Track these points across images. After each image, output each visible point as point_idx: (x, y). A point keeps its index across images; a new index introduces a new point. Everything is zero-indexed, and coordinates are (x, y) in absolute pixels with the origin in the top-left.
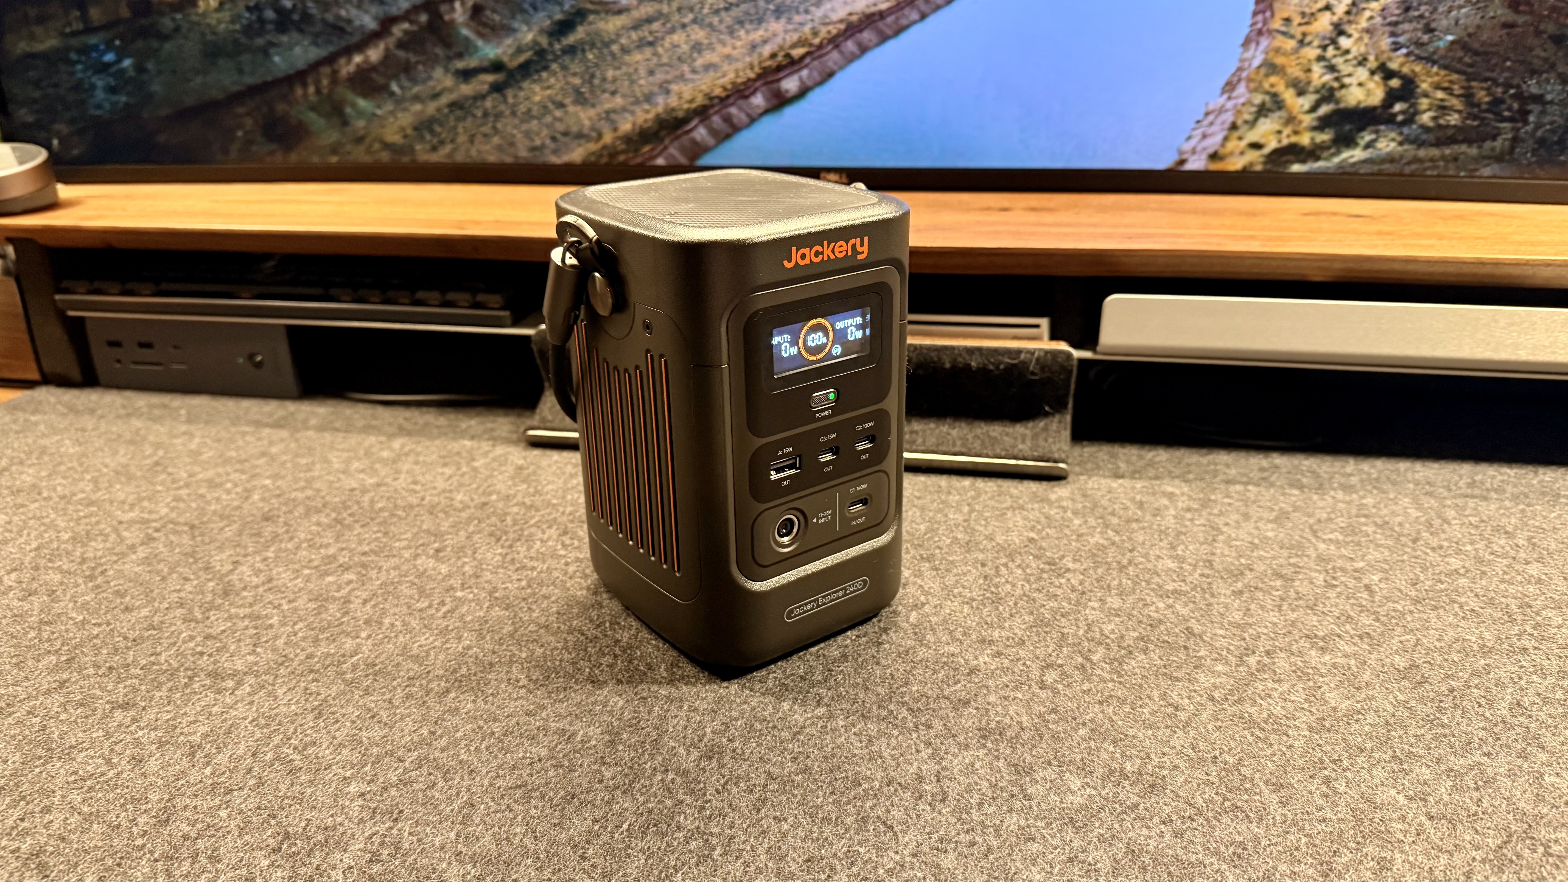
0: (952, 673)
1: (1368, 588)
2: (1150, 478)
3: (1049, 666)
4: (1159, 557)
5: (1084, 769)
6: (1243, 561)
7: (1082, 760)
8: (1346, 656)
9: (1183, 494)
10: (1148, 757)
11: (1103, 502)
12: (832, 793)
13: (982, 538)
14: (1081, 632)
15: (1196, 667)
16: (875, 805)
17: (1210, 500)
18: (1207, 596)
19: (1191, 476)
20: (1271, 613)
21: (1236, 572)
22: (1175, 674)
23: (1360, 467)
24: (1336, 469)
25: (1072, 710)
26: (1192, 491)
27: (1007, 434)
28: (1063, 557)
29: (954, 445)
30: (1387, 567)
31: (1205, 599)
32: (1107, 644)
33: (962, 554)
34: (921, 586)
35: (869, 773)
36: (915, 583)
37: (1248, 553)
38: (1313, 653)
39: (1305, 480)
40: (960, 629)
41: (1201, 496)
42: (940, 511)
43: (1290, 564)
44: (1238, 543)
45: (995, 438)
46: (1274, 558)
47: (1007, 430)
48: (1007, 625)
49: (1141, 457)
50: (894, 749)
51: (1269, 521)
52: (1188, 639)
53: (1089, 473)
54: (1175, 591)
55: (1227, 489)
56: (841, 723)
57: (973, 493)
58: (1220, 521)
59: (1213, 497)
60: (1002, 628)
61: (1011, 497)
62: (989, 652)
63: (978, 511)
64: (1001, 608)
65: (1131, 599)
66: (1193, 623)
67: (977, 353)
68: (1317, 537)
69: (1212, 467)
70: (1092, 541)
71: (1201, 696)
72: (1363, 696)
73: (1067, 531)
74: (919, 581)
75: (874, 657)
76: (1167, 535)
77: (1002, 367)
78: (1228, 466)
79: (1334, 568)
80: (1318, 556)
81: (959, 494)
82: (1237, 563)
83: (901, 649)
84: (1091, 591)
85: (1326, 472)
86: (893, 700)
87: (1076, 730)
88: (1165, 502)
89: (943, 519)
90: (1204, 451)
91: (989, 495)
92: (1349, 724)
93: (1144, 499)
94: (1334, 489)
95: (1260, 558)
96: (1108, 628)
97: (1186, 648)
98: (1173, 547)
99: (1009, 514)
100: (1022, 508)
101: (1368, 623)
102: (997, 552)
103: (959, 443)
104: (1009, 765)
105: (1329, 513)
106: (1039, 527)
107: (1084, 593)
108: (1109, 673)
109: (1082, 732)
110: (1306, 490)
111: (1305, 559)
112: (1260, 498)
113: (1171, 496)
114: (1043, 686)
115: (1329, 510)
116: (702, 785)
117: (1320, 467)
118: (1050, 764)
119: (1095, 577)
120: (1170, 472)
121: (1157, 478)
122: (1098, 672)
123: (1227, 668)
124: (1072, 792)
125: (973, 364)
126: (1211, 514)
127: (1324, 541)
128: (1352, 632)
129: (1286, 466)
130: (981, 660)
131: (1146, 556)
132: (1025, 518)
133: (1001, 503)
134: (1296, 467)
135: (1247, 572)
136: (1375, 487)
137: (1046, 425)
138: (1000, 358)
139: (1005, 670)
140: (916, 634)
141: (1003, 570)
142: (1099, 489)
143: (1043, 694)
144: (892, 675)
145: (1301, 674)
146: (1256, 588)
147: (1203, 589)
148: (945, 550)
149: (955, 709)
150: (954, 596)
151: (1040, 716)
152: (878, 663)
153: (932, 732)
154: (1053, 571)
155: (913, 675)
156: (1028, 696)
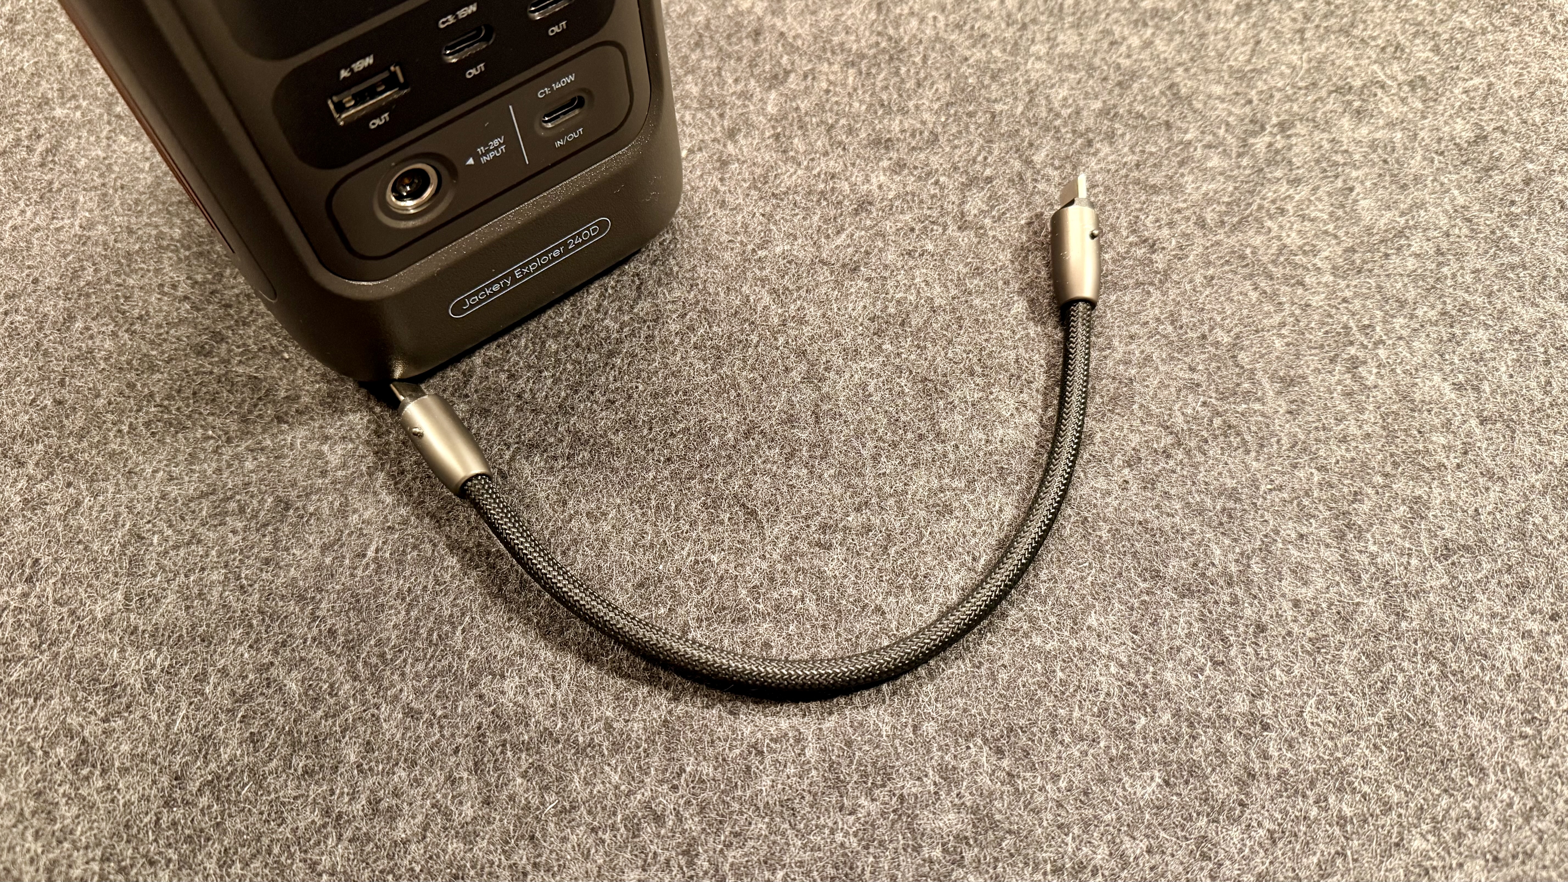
15: (1182, 163)
38: (1346, 122)
156: (943, 245)
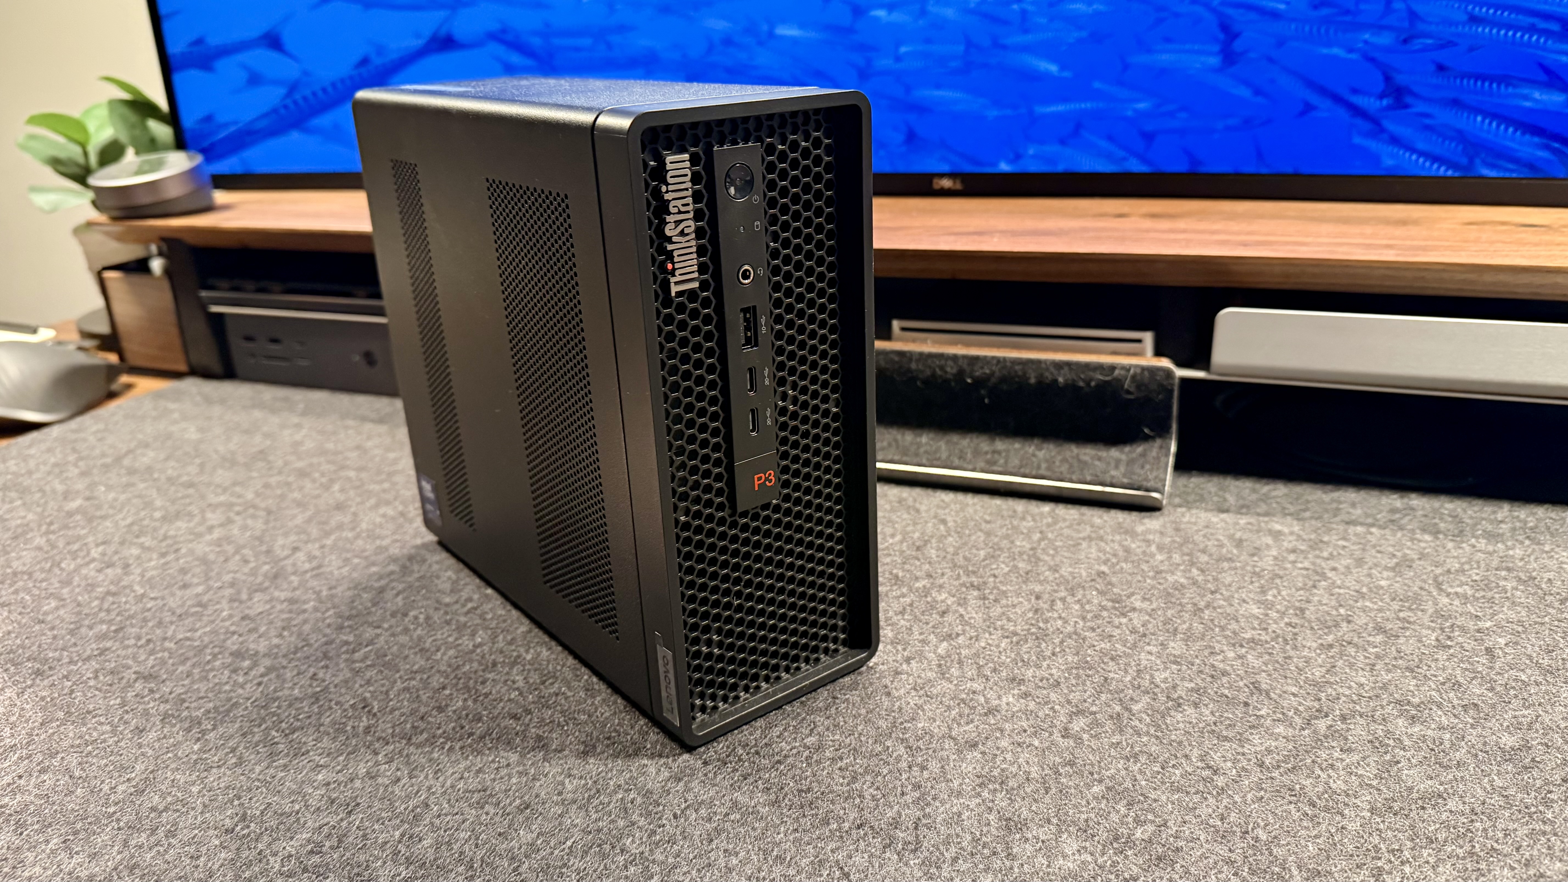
0: (967, 711)
1: (1489, 651)
2: (1259, 514)
3: (1080, 712)
4: (1244, 601)
5: (1085, 831)
6: (1342, 611)
7: (1086, 821)
8: (1441, 728)
9: (1292, 533)
10: (1165, 825)
11: (1196, 537)
12: (796, 830)
13: (1046, 568)
14: (1129, 678)
16: (837, 849)
17: (1321, 541)
18: (1288, 647)
19: (1307, 514)
20: (1361, 673)
21: (1330, 624)
22: (1225, 733)
23: (1516, 514)
24: (1483, 515)
25: (1092, 765)
26: (1303, 530)
27: (1099, 459)
28: (1133, 594)
29: (1039, 467)
30: (1520, 629)
31: (1285, 652)
32: (1155, 694)
33: (1018, 584)
34: (961, 615)
35: (842, 812)
37: (1351, 602)
39: (1442, 525)
40: (991, 665)
41: (1313, 536)
42: (1007, 537)
43: (1399, 619)
44: (1342, 591)
45: (1085, 463)
46: (1380, 610)
47: (1100, 453)
48: (1045, 664)
49: (1254, 491)
50: (878, 788)
51: (1386, 568)
52: (1252, 694)
53: (1188, 505)
54: (1253, 640)
55: (1346, 531)
57: (1050, 520)
58: (1328, 566)
59: (1326, 539)
60: (1038, 666)
61: (1092, 526)
62: (1016, 692)
63: (1049, 540)
64: (1044, 645)
65: (1197, 645)
66: (1262, 677)
67: (1066, 369)
68: (1441, 590)
69: (1334, 505)
70: (1171, 578)
71: (1249, 760)
72: (1450, 777)
73: (1145, 567)
74: (961, 610)
75: (886, 687)
76: (1260, 577)
77: (1093, 384)
78: (1353, 505)
79: (1452, 626)
80: (1436, 611)
81: (1034, 520)
82: (1334, 613)
84: (1153, 634)
85: (1471, 518)
86: (893, 735)
87: (1089, 787)
88: (1269, 540)
89: (1009, 546)
90: (1329, 487)
91: (1067, 523)
92: (1423, 808)
93: (1244, 537)
94: (1477, 538)
95: (1364, 610)
96: (1159, 677)
97: (1246, 704)
98: (1263, 592)
99: (1084, 545)
100: (1101, 539)
101: (1478, 692)
102: (1057, 585)
103: (1044, 466)
104: (1000, 820)
105: (1463, 564)
106: (1114, 560)
107: (1144, 635)
108: (1148, 725)
109: (1096, 789)
110: (1441, 536)
111: (1420, 613)
112: (1383, 542)
113: (1277, 535)
114: (1066, 733)
115: (1464, 560)
116: (661, 808)
117: (1465, 511)
118: (1049, 821)
119: (1162, 618)
120: (1284, 508)
121: (1266, 514)
122: (1135, 723)
123: (1290, 732)
124: (1065, 856)
125: (1061, 380)
126: (1318, 557)
127: (1448, 595)
128: (1456, 702)
129: (1423, 509)
130: (1004, 699)
131: (1229, 599)
132: (1100, 550)
133: (1079, 532)
134: (1435, 511)
135: (1344, 625)
136: (1528, 538)
137: (1145, 450)
138: (1091, 374)
139: (1028, 713)
140: (940, 666)
141: (1059, 605)
142: (1195, 524)
143: (1063, 743)
144: (900, 709)
145: (1377, 745)
146: (1349, 643)
147: (1285, 640)
148: (1001, 578)
149: (959, 752)
150: (995, 629)
151: (1053, 767)
154: (1115, 608)
155: (923, 710)
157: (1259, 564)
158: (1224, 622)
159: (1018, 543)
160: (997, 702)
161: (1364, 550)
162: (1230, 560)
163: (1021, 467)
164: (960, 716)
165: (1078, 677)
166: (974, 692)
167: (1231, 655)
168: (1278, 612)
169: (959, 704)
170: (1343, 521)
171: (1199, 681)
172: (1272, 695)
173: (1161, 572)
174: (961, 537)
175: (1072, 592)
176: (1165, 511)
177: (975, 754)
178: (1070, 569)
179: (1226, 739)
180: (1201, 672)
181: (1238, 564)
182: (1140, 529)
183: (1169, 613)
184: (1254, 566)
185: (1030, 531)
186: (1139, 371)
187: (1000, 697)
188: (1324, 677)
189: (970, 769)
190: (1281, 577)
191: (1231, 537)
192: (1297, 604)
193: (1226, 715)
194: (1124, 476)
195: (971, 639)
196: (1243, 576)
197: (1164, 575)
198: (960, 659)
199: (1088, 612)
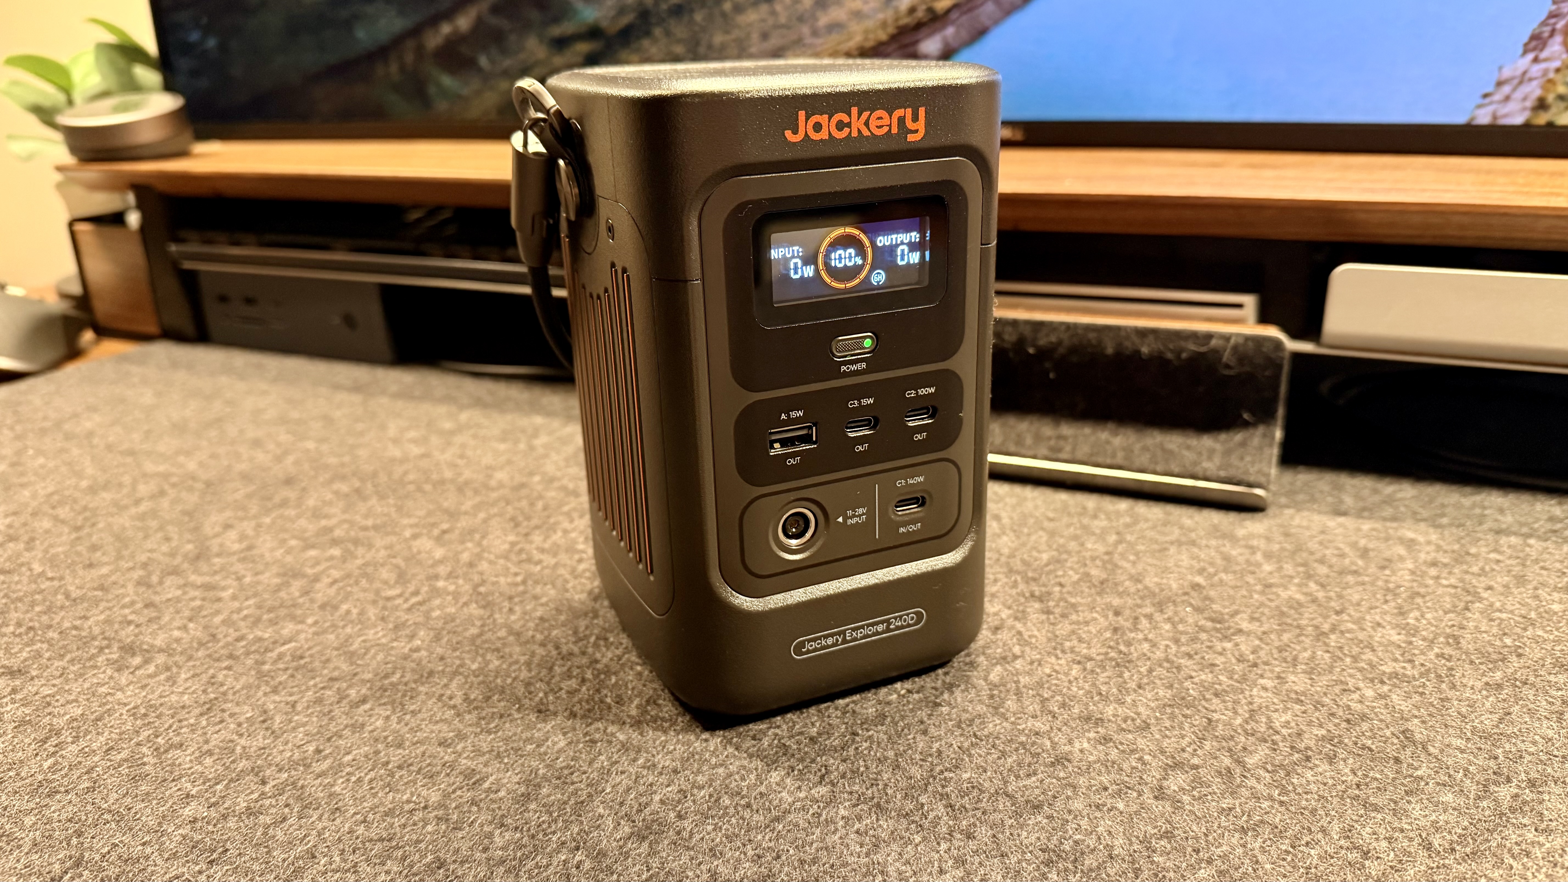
0: (1027, 759)
2: (1385, 519)
3: (1177, 766)
4: (1379, 624)
6: (1508, 641)
9: (1429, 543)
11: (1310, 545)
13: (1125, 577)
14: (1239, 721)
17: (1468, 554)
18: (1444, 686)
19: (1445, 521)
21: (1495, 656)
25: (1196, 838)
26: (1443, 539)
27: (1189, 448)
28: (1237, 613)
31: (1440, 691)
32: (1274, 743)
33: (1091, 595)
34: (1019, 633)
36: (1012, 627)
37: (1519, 630)
40: (1059, 698)
41: (1456, 547)
42: (1075, 538)
44: (1504, 616)
45: (1171, 450)
47: (1189, 442)
48: (1129, 699)
49: (1375, 491)
52: (1404, 747)
53: (1297, 505)
54: (1395, 675)
55: (1497, 542)
56: (842, 812)
57: (1128, 520)
58: (1480, 583)
59: (1473, 550)
60: (1120, 702)
61: (1181, 528)
62: (1092, 735)
63: (1129, 543)
64: (1126, 674)
65: (1324, 680)
66: (1414, 725)
67: (1151, 337)
69: (1478, 511)
70: (1284, 594)
71: (1410, 839)
73: (1250, 579)
74: (1019, 626)
75: (922, 722)
76: (1396, 595)
77: (1184, 355)
81: (1109, 519)
82: (1498, 643)
83: (965, 716)
84: (1266, 663)
86: (930, 788)
88: (1401, 551)
89: (1078, 548)
90: (1468, 490)
91: (1150, 524)
93: (1371, 546)
95: (1537, 640)
96: (1279, 720)
97: (1397, 760)
98: (1402, 613)
99: (1173, 550)
100: (1193, 543)
102: (1142, 598)
103: (1119, 453)
106: (1211, 570)
107: (1255, 665)
108: (1268, 786)
112: (1546, 556)
113: (1410, 544)
114: (1160, 794)
119: (1277, 644)
120: (1415, 513)
121: (1394, 519)
122: (1251, 782)
123: (1460, 800)
125: (1144, 350)
126: (1467, 572)
130: (1077, 745)
131: (1359, 622)
132: (1192, 557)
133: (1165, 534)
135: (1514, 659)
137: (1244, 439)
138: (1183, 343)
139: (1108, 765)
140: (992, 697)
141: (1144, 623)
142: (1308, 528)
143: (1156, 807)
144: (939, 752)
146: (1524, 683)
147: (1439, 677)
148: (1069, 588)
149: (1018, 815)
150: (1063, 651)
151: (1145, 841)
152: (925, 732)
153: (972, 845)
154: (1216, 629)
155: (970, 756)
157: (1393, 579)
158: (1356, 650)
159: (1089, 546)
160: (1067, 748)
161: (1524, 565)
162: (1355, 573)
163: (1092, 455)
164: (1019, 764)
165: (1172, 717)
166: (1037, 734)
167: (1370, 693)
168: (1424, 639)
169: (1017, 750)
170: (1490, 530)
171: (1331, 727)
172: (1431, 749)
173: (1269, 586)
174: (1018, 537)
175: (1160, 607)
176: (1271, 511)
177: (1039, 818)
178: (1156, 579)
179: (1376, 809)
180: (1333, 715)
181: (1366, 579)
182: (1241, 532)
183: (1286, 637)
184: (1387, 581)
185: (1104, 532)
186: (1241, 341)
187: (1070, 742)
188: (1497, 726)
189: (1033, 839)
190: (1423, 596)
191: (1354, 545)
192: (1448, 630)
193: (1371, 774)
194: (1219, 468)
195: (1032, 663)
196: (1374, 595)
197: (1274, 590)
198: (1018, 688)
199: (1182, 633)
